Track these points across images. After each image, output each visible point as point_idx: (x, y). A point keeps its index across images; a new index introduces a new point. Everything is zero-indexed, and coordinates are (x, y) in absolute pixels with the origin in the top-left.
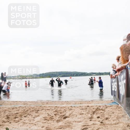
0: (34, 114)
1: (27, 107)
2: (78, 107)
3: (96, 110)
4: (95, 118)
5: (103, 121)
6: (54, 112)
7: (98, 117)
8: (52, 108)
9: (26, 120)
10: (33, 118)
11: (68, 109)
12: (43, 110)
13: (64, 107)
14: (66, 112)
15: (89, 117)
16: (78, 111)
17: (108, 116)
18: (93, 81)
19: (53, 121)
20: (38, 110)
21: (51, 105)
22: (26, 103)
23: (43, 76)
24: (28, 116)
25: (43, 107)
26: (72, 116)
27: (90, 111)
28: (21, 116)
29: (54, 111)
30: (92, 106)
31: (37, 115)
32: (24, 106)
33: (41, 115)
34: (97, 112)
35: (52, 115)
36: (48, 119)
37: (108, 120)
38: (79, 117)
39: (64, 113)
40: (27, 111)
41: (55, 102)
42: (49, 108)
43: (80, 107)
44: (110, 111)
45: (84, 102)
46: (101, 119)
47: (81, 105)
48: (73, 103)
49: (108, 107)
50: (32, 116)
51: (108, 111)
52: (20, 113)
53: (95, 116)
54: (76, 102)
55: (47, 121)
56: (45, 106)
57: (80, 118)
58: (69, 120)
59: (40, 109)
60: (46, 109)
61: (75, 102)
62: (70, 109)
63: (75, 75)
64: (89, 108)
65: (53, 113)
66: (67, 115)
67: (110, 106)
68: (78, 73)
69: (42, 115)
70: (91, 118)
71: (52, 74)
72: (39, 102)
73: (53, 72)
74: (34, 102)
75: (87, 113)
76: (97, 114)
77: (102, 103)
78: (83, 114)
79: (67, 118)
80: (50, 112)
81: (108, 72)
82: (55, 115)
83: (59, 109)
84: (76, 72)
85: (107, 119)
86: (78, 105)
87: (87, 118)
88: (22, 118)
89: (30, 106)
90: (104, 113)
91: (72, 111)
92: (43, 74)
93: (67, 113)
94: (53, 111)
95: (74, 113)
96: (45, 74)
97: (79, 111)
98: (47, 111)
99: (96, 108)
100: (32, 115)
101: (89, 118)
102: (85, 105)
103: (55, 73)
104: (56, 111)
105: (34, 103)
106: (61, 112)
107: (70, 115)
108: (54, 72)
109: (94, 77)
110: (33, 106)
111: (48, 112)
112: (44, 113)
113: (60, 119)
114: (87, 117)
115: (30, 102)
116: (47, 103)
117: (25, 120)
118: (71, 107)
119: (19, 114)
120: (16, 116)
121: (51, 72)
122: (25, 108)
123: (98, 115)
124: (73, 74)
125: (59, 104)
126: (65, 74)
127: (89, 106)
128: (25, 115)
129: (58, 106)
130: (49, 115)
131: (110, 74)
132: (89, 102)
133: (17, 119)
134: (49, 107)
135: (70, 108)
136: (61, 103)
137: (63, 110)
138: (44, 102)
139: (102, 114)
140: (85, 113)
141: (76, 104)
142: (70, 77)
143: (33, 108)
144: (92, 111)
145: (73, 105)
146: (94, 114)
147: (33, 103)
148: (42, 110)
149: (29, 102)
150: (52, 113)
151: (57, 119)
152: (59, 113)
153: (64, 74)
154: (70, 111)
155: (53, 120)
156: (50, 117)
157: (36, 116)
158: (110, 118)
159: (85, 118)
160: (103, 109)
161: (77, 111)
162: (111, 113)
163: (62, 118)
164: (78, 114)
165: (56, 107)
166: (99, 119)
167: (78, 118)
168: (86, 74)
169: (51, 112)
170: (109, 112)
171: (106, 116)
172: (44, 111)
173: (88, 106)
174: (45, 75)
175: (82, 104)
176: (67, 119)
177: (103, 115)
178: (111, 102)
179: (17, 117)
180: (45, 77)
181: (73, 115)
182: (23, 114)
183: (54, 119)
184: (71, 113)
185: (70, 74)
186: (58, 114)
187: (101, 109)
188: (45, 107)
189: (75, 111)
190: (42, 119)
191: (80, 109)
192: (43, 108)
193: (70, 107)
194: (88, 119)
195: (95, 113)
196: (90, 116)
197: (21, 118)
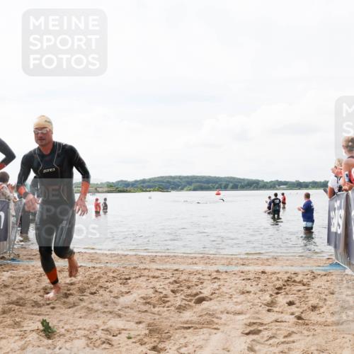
0: (117, 287)
1: (100, 268)
2: (235, 274)
3: (285, 284)
4: (281, 304)
5: (302, 313)
6: (170, 283)
7: (291, 304)
8: (165, 273)
9: (96, 302)
10: (115, 297)
11: (209, 278)
12: (140, 277)
13: (197, 271)
14: (204, 285)
15: (265, 302)
16: (236, 284)
17: (317, 301)
18: (278, 205)
19: (168, 307)
20: (127, 277)
21: (163, 265)
22: (97, 256)
23: (142, 186)
24: (101, 292)
25: (140, 269)
26: (218, 297)
27: (268, 284)
28: (82, 291)
29: (171, 280)
30: (274, 273)
31: (124, 289)
32: (90, 265)
33: (134, 290)
34: (288, 288)
35: (164, 292)
36: (154, 301)
37: (318, 312)
38: (239, 300)
39: (197, 287)
40: (99, 277)
41: (175, 256)
42: (157, 274)
43: (242, 274)
44: (323, 287)
45: (252, 259)
46: (297, 307)
47: (245, 268)
48: (223, 262)
49: (319, 277)
50: (111, 292)
51: (318, 287)
52: (80, 284)
53: (282, 300)
54: (232, 259)
55: (152, 306)
56: (147, 267)
57: (241, 303)
58: (212, 308)
59: (133, 276)
60: (148, 276)
61: (227, 258)
62: (215, 278)
63: (229, 187)
64: (265, 276)
65: (167, 287)
66: (206, 293)
67: (324, 273)
68: (239, 182)
69: (139, 292)
70: (271, 305)
71: (168, 182)
72: (131, 256)
73: (171, 177)
74: (118, 255)
75: (261, 291)
76: (287, 294)
77: (302, 266)
78: (248, 292)
79: (204, 302)
80: (158, 284)
81: (322, 181)
82: (173, 291)
83: (183, 277)
84: (234, 178)
85: (314, 308)
86: (236, 269)
87: (260, 304)
88: (84, 297)
89: (108, 265)
90: (307, 291)
91: (219, 283)
92: (144, 181)
93: (206, 288)
94: (168, 281)
95: (224, 289)
96: (150, 180)
97: (238, 285)
98: (151, 280)
99: (285, 277)
100: (111, 289)
101: (265, 305)
102: (254, 269)
103: (176, 180)
104: (176, 282)
105: (116, 258)
106: (190, 284)
107: (215, 293)
108: (174, 178)
109: (283, 194)
110: (114, 266)
111: (153, 283)
112: (144, 285)
113: (187, 303)
114: (259, 301)
115: (106, 255)
116: (153, 260)
117: (91, 303)
118: (218, 271)
119: (77, 286)
120: (69, 290)
121: (166, 177)
122: (93, 271)
123: (291, 298)
124: (224, 183)
125: (183, 263)
126: (204, 183)
127: (266, 271)
128: (94, 289)
129: (181, 267)
130: (156, 291)
131: (327, 186)
132: (267, 260)
133: (71, 299)
134: (158, 269)
135: (214, 275)
136: (190, 261)
137: (194, 279)
138: (143, 257)
139: (301, 294)
140: (254, 289)
141: (230, 264)
142: (216, 192)
143: (113, 272)
144: (274, 286)
145: (222, 268)
146: (279, 295)
147: (114, 259)
148: (137, 277)
149: (103, 254)
150: (164, 287)
151: (179, 303)
152: (184, 288)
153: (201, 182)
154: (215, 282)
155: (167, 305)
156: (160, 298)
157: (122, 294)
158: (322, 307)
159: (253, 305)
160: (305, 281)
161: (233, 285)
162: (326, 292)
163: (190, 301)
164: (235, 293)
165: (177, 270)
166: (293, 308)
167: (236, 302)
168: (261, 184)
169: (162, 283)
170: (320, 289)
171: (313, 301)
172: (142, 281)
173: (263, 272)
174: (147, 184)
175: (248, 265)
176: (205, 304)
177: (304, 298)
178: (327, 262)
179: (71, 294)
180: (148, 189)
181: (222, 295)
182: (86, 286)
183: (169, 303)
184: (218, 287)
185: (216, 182)
186: (182, 290)
187: (298, 280)
188: (147, 271)
189: (226, 284)
190: (138, 300)
191: (242, 278)
192: (142, 271)
193: (215, 273)
194: (263, 306)
195: (283, 291)
196: (267, 298)
197: (81, 297)
